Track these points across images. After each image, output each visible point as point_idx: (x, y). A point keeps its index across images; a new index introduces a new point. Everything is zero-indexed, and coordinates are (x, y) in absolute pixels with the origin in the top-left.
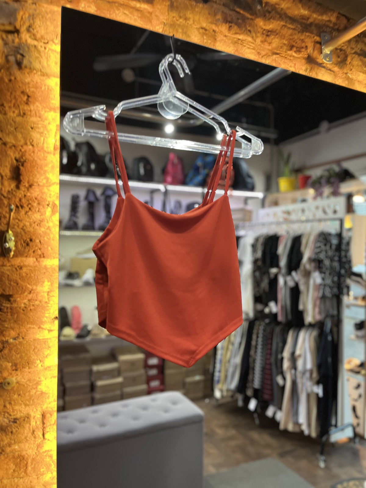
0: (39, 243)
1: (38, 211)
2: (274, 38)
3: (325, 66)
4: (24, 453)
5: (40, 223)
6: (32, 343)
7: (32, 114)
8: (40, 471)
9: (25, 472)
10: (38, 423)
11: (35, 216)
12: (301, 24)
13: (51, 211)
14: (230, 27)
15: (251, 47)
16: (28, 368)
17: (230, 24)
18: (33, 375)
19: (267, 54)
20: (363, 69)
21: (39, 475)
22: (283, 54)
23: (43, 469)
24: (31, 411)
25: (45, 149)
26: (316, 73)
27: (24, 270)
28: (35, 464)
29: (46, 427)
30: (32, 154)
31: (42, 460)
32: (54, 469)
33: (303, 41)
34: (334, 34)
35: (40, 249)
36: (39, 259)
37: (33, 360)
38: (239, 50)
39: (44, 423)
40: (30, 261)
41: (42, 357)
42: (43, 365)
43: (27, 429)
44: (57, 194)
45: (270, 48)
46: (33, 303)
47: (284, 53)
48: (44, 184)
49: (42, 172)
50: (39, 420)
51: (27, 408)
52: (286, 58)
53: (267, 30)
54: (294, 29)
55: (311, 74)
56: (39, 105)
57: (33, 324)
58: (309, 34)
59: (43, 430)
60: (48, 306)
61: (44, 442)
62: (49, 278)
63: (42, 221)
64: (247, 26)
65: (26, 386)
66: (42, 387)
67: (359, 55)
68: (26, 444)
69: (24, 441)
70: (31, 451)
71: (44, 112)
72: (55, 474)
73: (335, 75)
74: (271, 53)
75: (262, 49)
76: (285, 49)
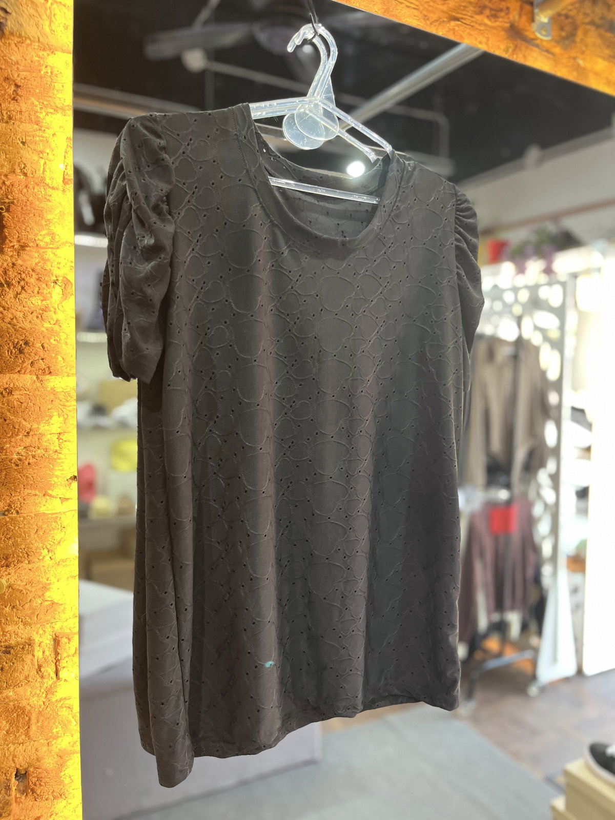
0: (42, 348)
1: (38, 293)
3: (540, 44)
4: (24, 703)
5: (42, 313)
6: (33, 520)
7: (24, 118)
8: (53, 733)
9: (27, 734)
10: (47, 653)
11: (33, 302)
13: (61, 293)
15: (413, 6)
16: (27, 562)
18: (37, 574)
19: (441, 18)
20: (603, 52)
21: (51, 738)
22: (467, 20)
23: (56, 728)
24: (35, 633)
25: (47, 181)
26: (525, 57)
27: (16, 395)
28: (43, 721)
29: (61, 659)
30: (25, 190)
31: (55, 714)
32: (75, 728)
35: (42, 359)
36: (41, 377)
37: (36, 550)
38: (391, 9)
39: (57, 654)
40: (27, 380)
41: (52, 543)
42: (52, 557)
43: (29, 662)
44: (71, 262)
45: (445, 8)
46: (34, 453)
47: (470, 18)
48: (47, 243)
49: (44, 223)
50: (49, 648)
51: (28, 628)
52: (472, 26)
55: (515, 56)
56: (36, 103)
57: (35, 489)
59: (56, 663)
60: (59, 459)
61: (58, 684)
62: (60, 410)
63: (46, 309)
65: (24, 591)
66: (53, 594)
67: (598, 26)
68: (27, 688)
69: (23, 684)
70: (35, 698)
71: (44, 114)
72: (77, 736)
73: (555, 61)
74: (446, 18)
75: (430, 9)
76: (471, 12)
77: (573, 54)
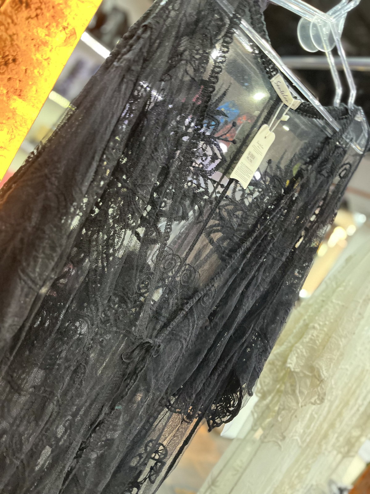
0: (24, 71)
5: (40, 44)
11: (39, 31)
13: (64, 40)
35: (20, 81)
36: (10, 94)
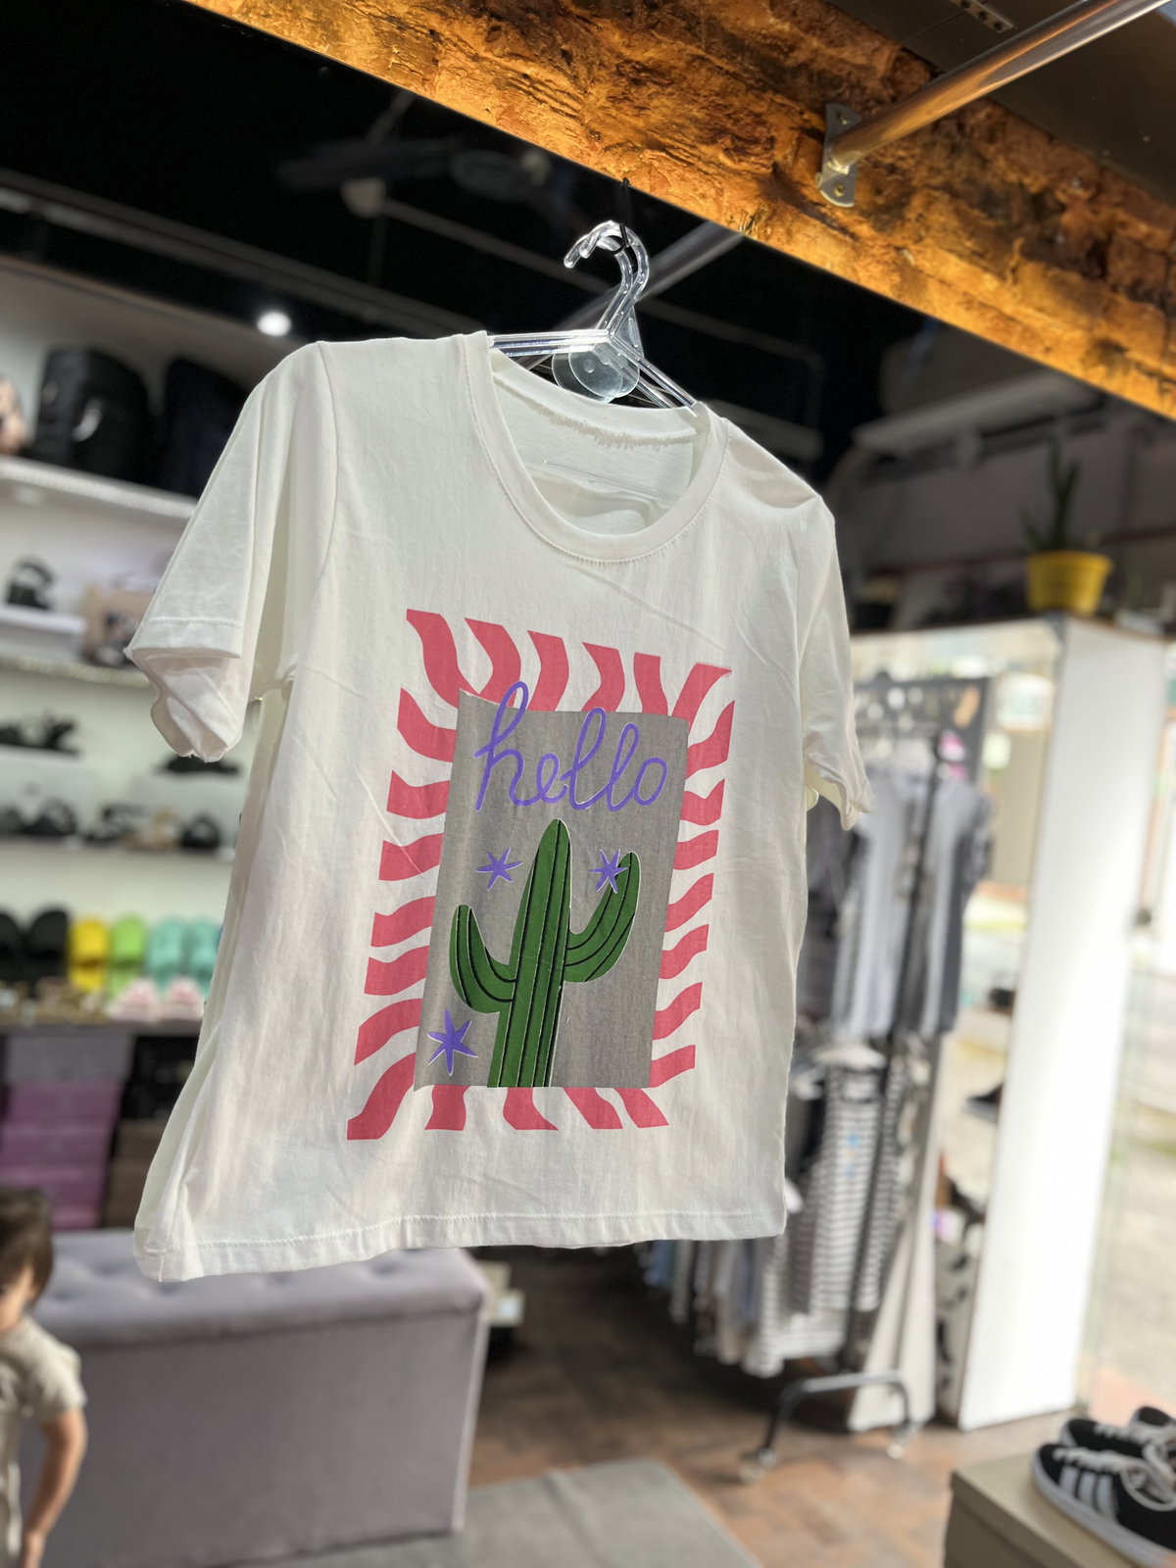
2: (657, 93)
3: (829, 214)
12: (763, 62)
14: (495, 29)
15: (566, 109)
17: (494, 22)
19: (629, 141)
20: (962, 244)
22: (682, 152)
26: (789, 233)
33: (759, 119)
34: (874, 112)
38: (517, 110)
45: (640, 123)
47: (687, 148)
52: (692, 164)
53: (638, 63)
54: (735, 76)
55: (769, 231)
58: (787, 102)
64: (559, 38)
67: (955, 195)
73: (854, 248)
74: (642, 143)
75: (612, 120)
76: (692, 138)
77: (898, 240)
